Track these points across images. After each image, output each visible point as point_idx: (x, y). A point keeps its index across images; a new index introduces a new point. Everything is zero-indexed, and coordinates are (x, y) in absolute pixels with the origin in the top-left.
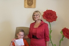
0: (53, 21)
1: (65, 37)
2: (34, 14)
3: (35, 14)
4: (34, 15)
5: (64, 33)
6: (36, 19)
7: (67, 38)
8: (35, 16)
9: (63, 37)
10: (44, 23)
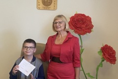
0: (87, 32)
1: (105, 61)
2: (55, 20)
3: (57, 21)
4: (55, 23)
5: (104, 54)
6: (59, 29)
7: (108, 63)
8: (58, 24)
9: (103, 61)
10: (73, 36)
